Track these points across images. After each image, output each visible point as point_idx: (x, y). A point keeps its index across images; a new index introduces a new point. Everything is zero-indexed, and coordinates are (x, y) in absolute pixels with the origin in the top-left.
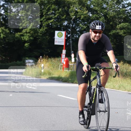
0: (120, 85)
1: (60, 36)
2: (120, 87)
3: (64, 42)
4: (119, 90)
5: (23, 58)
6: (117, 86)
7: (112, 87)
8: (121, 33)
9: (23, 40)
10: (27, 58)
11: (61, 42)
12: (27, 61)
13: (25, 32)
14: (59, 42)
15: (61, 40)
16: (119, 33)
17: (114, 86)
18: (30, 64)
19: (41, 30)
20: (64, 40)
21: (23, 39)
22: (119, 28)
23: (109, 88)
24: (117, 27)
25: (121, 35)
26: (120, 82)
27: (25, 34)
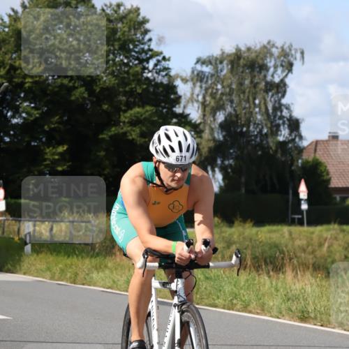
6: (122, 281)
7: (109, 285)
8: (134, 136)
16: (128, 134)
17: (114, 282)
22: (126, 120)
23: (101, 287)
24: (122, 117)
25: (133, 139)
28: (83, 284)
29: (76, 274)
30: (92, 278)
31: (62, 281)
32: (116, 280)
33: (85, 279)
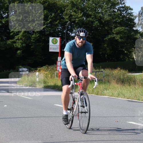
0: (119, 92)
1: (55, 43)
2: (119, 95)
3: (59, 49)
4: (118, 97)
5: (17, 67)
6: (116, 93)
7: (111, 95)
8: (118, 38)
9: (15, 48)
10: (21, 66)
11: (55, 49)
12: (20, 70)
13: (17, 38)
14: (54, 49)
15: (56, 47)
16: (116, 38)
17: (113, 94)
18: (24, 73)
19: (33, 36)
20: (59, 47)
21: (15, 46)
22: (115, 32)
23: (107, 96)
24: (113, 31)
25: (117, 40)
26: (119, 89)
27: (17, 41)
28: (101, 95)
29: (98, 92)
30: (104, 93)
31: (93, 94)
32: (113, 93)
33: (102, 93)
